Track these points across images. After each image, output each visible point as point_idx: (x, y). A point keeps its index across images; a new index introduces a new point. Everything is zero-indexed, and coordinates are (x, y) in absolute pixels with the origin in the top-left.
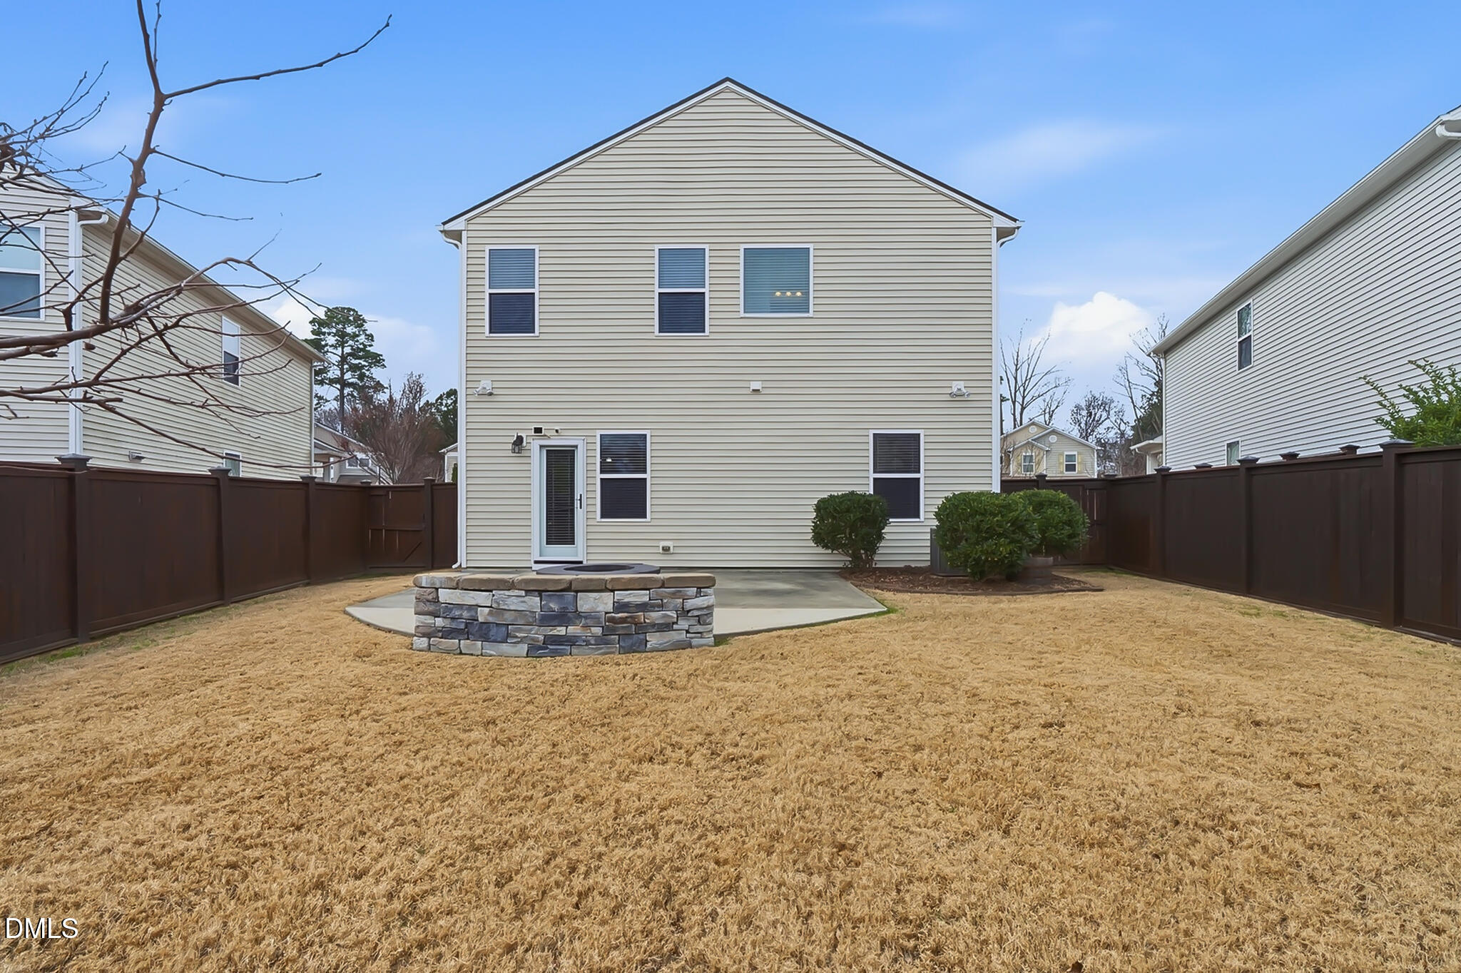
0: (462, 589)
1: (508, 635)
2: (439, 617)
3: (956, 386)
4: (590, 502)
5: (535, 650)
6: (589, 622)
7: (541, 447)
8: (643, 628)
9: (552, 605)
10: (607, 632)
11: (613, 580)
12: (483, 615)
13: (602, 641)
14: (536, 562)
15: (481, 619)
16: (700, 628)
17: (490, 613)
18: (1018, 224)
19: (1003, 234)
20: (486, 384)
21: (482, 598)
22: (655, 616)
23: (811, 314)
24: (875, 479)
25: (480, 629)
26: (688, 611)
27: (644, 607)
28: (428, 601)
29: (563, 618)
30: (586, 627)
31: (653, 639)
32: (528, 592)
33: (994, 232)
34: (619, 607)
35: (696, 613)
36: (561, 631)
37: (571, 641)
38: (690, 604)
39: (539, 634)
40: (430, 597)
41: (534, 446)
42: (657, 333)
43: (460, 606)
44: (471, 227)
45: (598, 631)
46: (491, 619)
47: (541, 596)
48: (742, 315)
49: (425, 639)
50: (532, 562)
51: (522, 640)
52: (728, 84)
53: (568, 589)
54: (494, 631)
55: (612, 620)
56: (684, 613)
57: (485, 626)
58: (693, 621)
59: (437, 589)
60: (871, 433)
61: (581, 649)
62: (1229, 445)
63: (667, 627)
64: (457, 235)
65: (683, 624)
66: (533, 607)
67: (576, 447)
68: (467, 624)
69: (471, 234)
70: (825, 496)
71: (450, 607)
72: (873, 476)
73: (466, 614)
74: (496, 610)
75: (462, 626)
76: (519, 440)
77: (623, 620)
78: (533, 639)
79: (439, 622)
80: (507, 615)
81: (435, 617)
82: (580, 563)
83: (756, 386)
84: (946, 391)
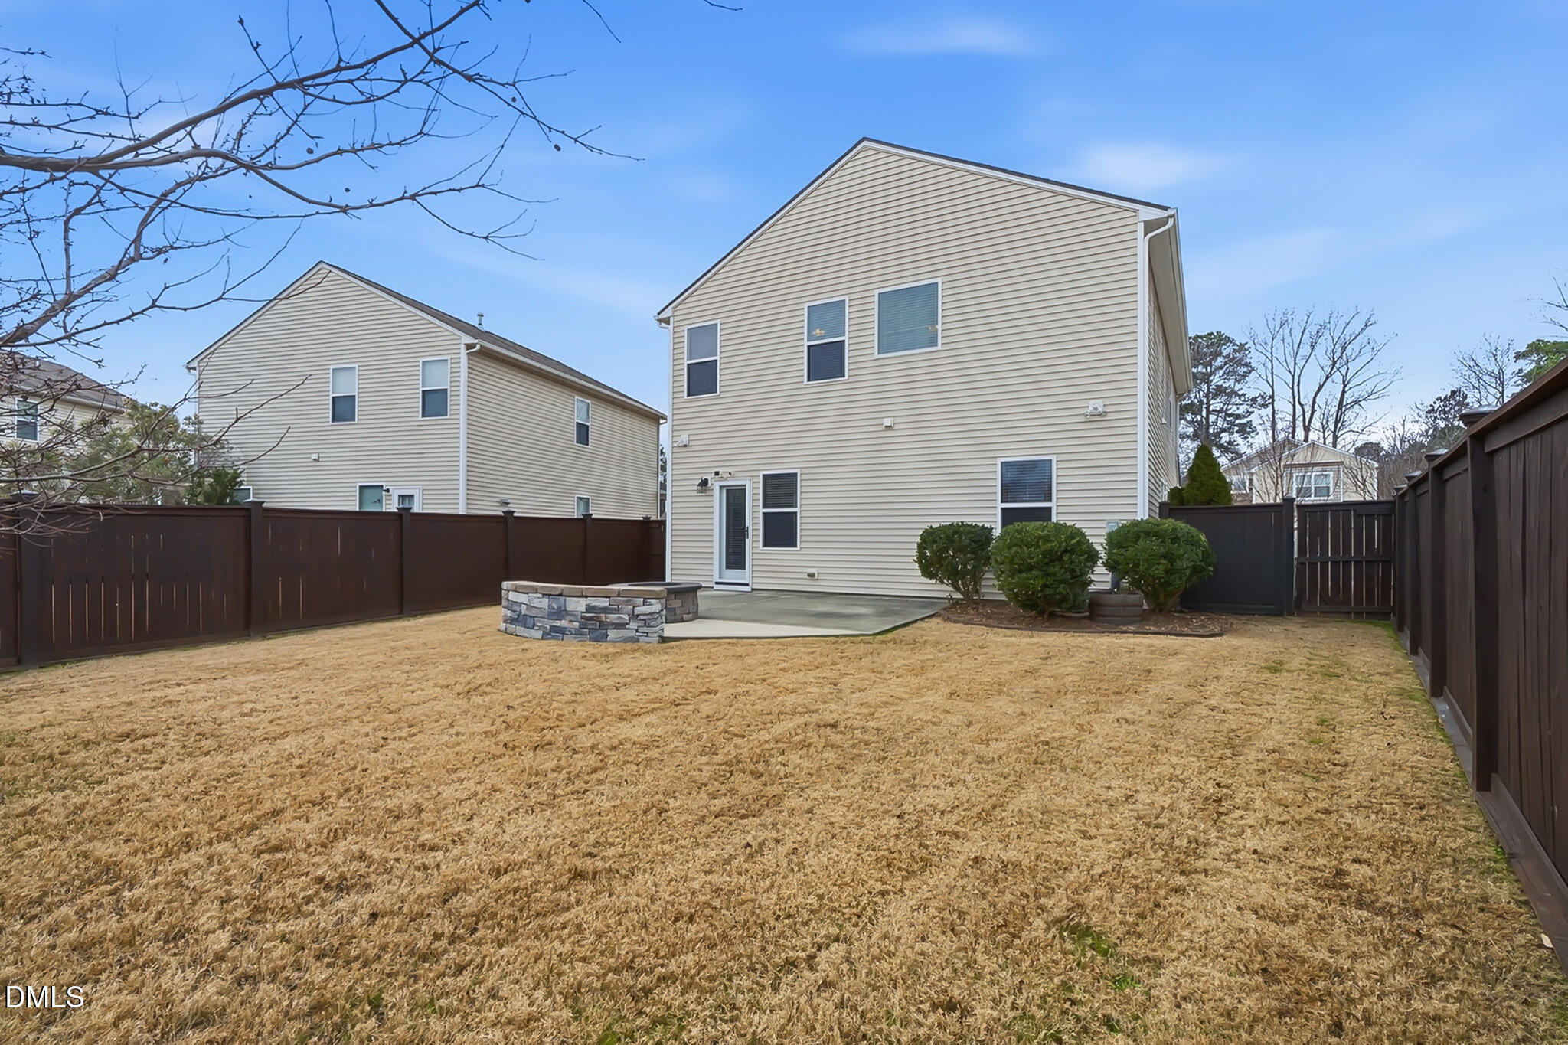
0: (517, 592)
1: (534, 624)
3: (1094, 405)
4: (755, 533)
5: (545, 635)
6: (573, 618)
7: (721, 487)
8: (604, 626)
9: (554, 604)
10: (583, 626)
11: (587, 590)
13: (578, 633)
16: (646, 629)
18: (1171, 212)
20: (684, 438)
21: (524, 598)
22: (613, 617)
23: (939, 347)
24: (1002, 509)
25: (523, 619)
26: (638, 615)
27: (605, 610)
29: (558, 613)
30: (571, 621)
31: (612, 634)
32: (544, 595)
33: (1141, 227)
34: (590, 608)
35: (642, 617)
36: (558, 623)
37: (562, 631)
38: (638, 610)
39: (547, 624)
41: (716, 486)
42: (806, 382)
44: (676, 313)
45: (576, 625)
46: (527, 613)
47: (549, 598)
48: (877, 356)
50: (716, 582)
51: (540, 628)
52: (865, 143)
53: (561, 594)
54: (528, 620)
55: (585, 618)
56: (634, 617)
57: (525, 617)
58: (641, 623)
60: (999, 461)
61: (567, 637)
63: (621, 626)
64: (667, 321)
65: (634, 625)
66: (546, 605)
67: (745, 486)
69: (677, 319)
72: (1001, 505)
76: (704, 483)
77: (591, 619)
78: (545, 627)
80: (534, 610)
82: (747, 585)
83: (888, 422)
84: (1082, 411)
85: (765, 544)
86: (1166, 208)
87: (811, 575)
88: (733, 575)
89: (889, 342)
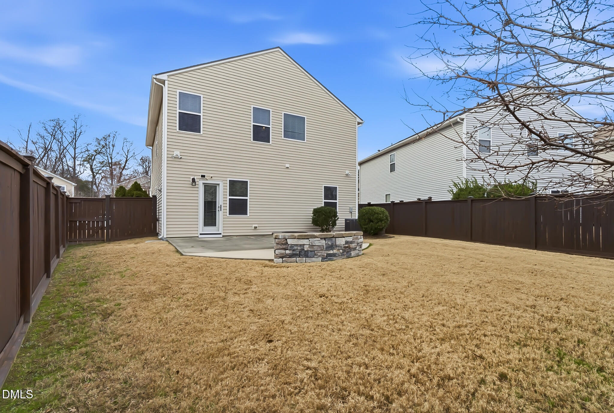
0: (298, 239)
1: (315, 255)
2: (287, 250)
3: (347, 172)
4: (225, 208)
5: (324, 259)
6: (339, 248)
7: (203, 184)
8: (350, 250)
9: (329, 243)
10: (344, 251)
11: (345, 233)
12: (306, 248)
13: (342, 255)
14: (201, 234)
15: (305, 250)
17: (309, 247)
19: (359, 123)
20: (177, 153)
21: (305, 242)
22: (353, 246)
23: (305, 141)
24: (324, 202)
25: (305, 253)
28: (282, 244)
29: (331, 247)
30: (338, 250)
31: (352, 254)
33: (356, 123)
34: (347, 242)
36: (331, 252)
37: (334, 255)
38: (359, 241)
39: (325, 253)
40: (284, 242)
41: (200, 184)
42: (252, 140)
43: (297, 245)
45: (341, 251)
46: (309, 249)
47: (325, 240)
48: (283, 138)
49: (281, 259)
50: (199, 234)
51: (319, 257)
52: (279, 49)
53: (333, 237)
54: (310, 253)
55: (345, 247)
57: (306, 252)
59: (286, 239)
60: (323, 186)
61: (337, 258)
62: (386, 195)
66: (323, 244)
67: (219, 184)
68: (299, 252)
69: (169, 83)
70: (316, 207)
71: (292, 246)
72: (324, 201)
73: (299, 248)
74: (312, 246)
75: (298, 253)
76: (194, 180)
77: (348, 247)
78: (323, 255)
79: (288, 252)
80: (315, 247)
81: (285, 250)
82: (220, 234)
83: (287, 165)
84: (344, 173)
85: (230, 213)
86: (362, 120)
87: (256, 228)
88: (210, 229)
89: (287, 134)
